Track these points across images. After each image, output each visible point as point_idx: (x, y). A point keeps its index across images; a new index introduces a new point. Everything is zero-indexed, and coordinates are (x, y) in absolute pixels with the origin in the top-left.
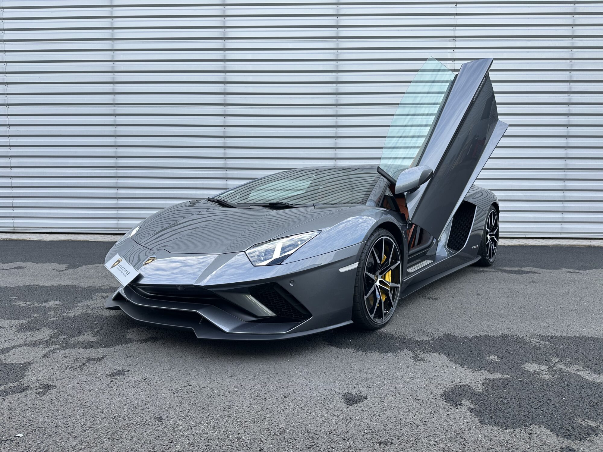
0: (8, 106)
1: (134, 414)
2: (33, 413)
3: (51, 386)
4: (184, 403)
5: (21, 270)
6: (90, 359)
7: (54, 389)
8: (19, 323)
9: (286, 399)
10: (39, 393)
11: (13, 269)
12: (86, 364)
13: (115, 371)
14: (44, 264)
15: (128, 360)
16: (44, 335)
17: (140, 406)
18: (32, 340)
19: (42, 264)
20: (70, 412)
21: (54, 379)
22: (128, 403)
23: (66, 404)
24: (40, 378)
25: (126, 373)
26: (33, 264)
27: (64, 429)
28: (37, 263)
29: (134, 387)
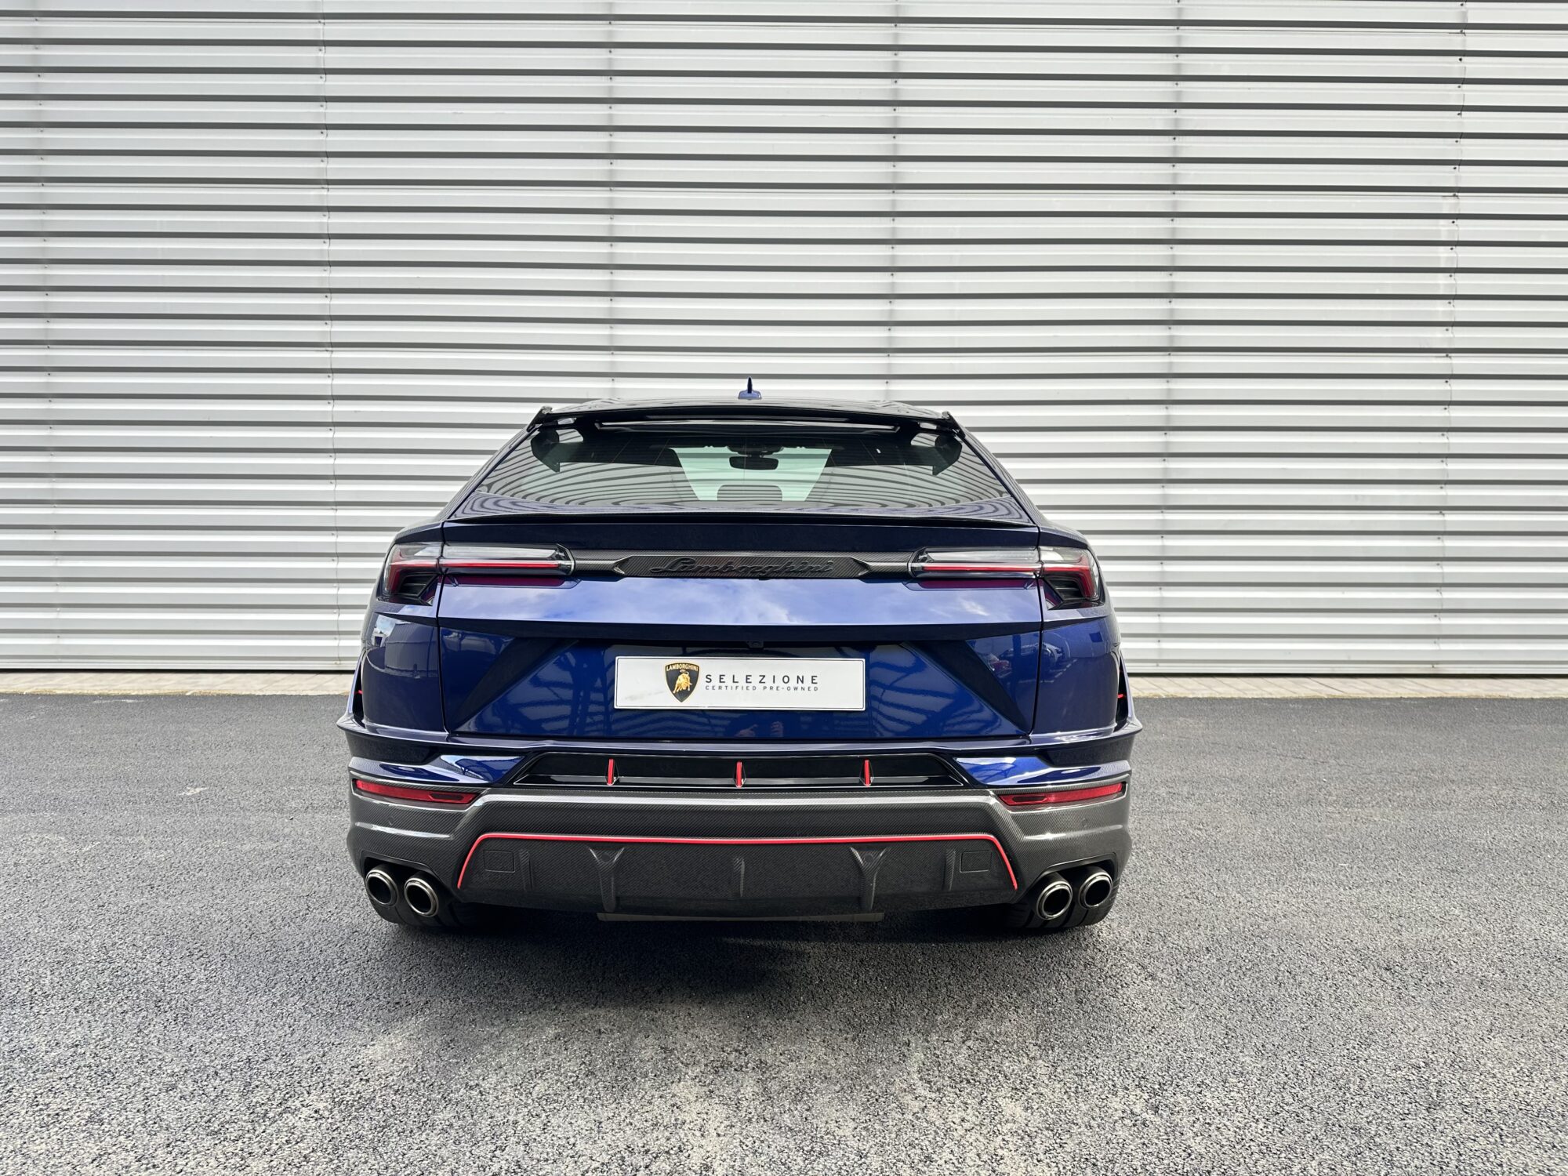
0: (330, 349)
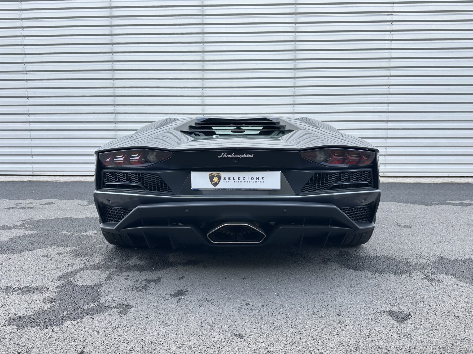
1: (214, 331)
2: (124, 331)
3: (127, 305)
4: (253, 320)
5: (53, 205)
6: (148, 281)
7: (132, 308)
8: (71, 249)
9: (340, 317)
10: (120, 312)
11: (45, 204)
12: (148, 285)
13: (176, 292)
14: (69, 201)
15: (182, 280)
16: (98, 260)
17: (216, 323)
18: (90, 264)
19: (66, 200)
20: (157, 329)
21: (127, 299)
22: (204, 321)
23: (149, 322)
24: (114, 298)
25: (187, 293)
26: (60, 200)
27: (160, 346)
28: (63, 199)
29: (201, 306)
